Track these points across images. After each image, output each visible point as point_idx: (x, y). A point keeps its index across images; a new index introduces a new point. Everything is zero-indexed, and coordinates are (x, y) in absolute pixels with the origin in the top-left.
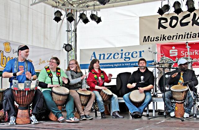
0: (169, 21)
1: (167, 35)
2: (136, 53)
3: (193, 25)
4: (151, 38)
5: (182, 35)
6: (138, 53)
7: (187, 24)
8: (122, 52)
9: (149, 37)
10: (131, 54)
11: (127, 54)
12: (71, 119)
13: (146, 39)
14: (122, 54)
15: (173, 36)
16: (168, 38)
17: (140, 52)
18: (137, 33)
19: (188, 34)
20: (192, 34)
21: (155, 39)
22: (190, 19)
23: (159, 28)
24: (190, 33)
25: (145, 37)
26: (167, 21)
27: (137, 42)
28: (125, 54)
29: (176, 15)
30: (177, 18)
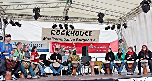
0: (56, 32)
1: (55, 38)
2: (39, 45)
3: (66, 35)
4: (47, 38)
5: (62, 39)
6: (41, 45)
7: (64, 34)
8: (31, 44)
9: (46, 38)
10: (36, 45)
11: (34, 45)
12: (36, 76)
13: (45, 39)
14: (32, 44)
15: (58, 39)
16: (55, 39)
17: (42, 44)
18: (41, 35)
19: (64, 39)
20: (66, 39)
21: (49, 39)
22: (65, 32)
23: (51, 34)
24: (65, 39)
25: (44, 38)
26: (55, 32)
27: (40, 39)
28: (33, 45)
29: (60, 30)
30: (59, 31)
